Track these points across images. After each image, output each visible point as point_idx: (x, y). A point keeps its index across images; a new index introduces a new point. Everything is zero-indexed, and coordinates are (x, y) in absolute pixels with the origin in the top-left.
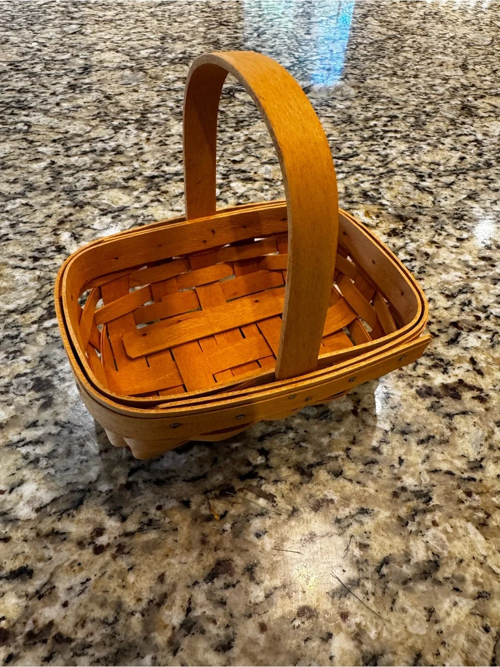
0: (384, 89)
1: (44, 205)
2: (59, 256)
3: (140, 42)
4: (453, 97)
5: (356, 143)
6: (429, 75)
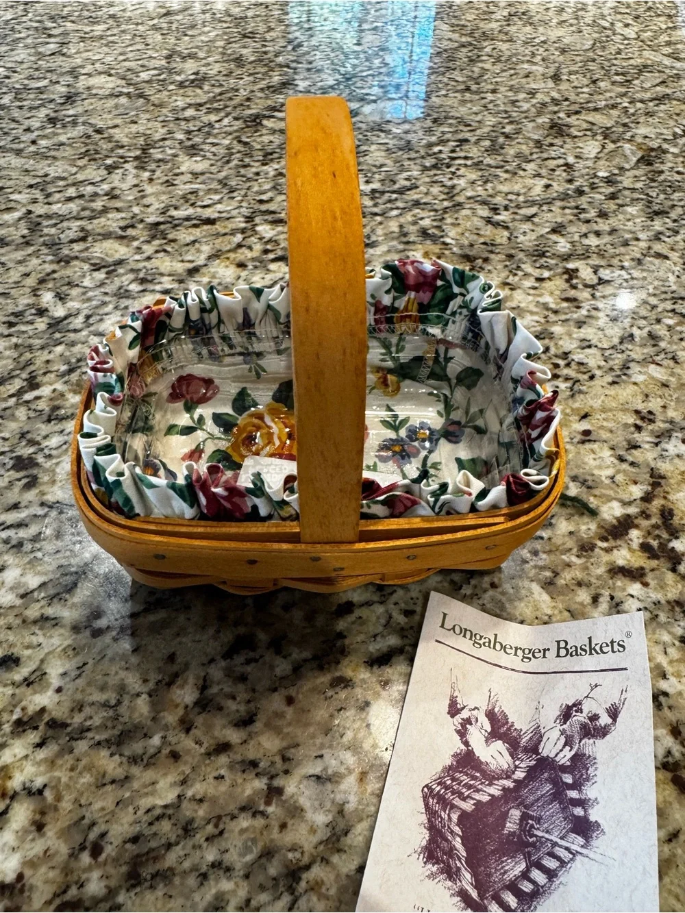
0: (453, 107)
1: (20, 262)
2: (41, 320)
3: (140, 62)
4: (539, 114)
5: (415, 173)
6: (511, 88)
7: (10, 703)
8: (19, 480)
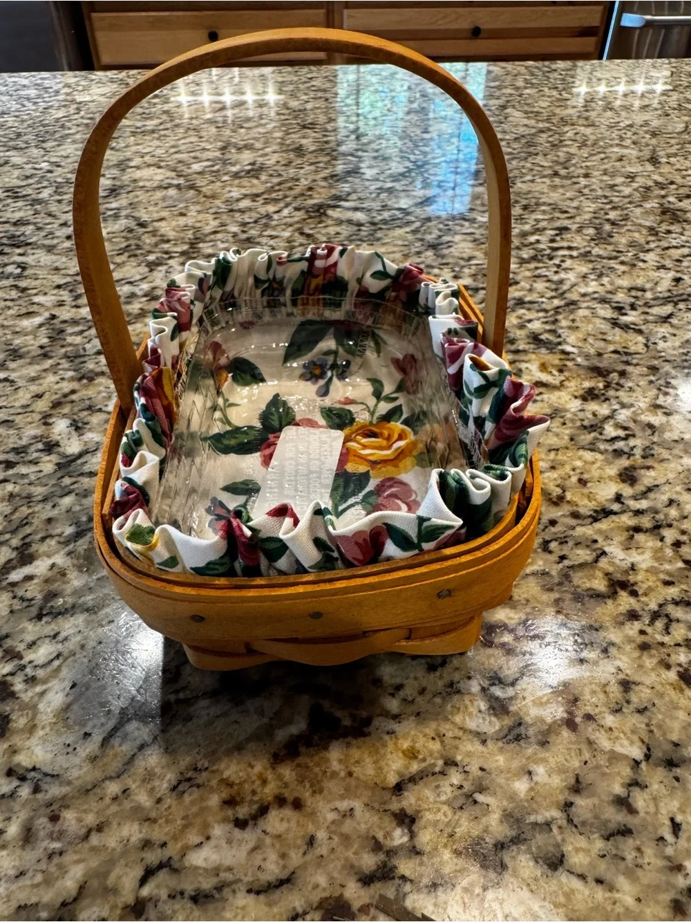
0: (543, 193)
1: (33, 380)
2: (48, 458)
3: (192, 154)
4: (645, 198)
6: (605, 173)
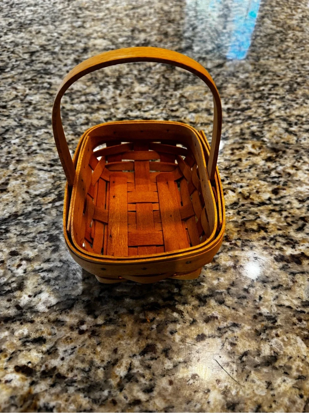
3: (119, 33)
5: (250, 100)
6: (302, 57)
7: (40, 362)
8: (51, 247)
